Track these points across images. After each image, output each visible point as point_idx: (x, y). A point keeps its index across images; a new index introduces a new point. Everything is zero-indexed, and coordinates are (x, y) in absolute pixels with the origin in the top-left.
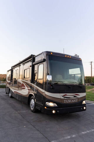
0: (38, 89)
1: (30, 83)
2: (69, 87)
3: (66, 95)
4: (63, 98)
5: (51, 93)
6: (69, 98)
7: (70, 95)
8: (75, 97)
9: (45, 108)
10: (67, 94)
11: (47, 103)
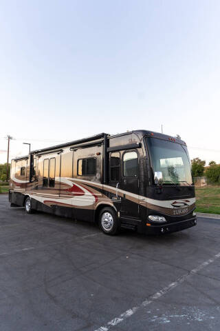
0: (124, 195)
1: (101, 185)
2: (179, 190)
3: (175, 202)
4: (172, 207)
5: (159, 200)
6: (179, 207)
7: (180, 202)
8: (185, 204)
9: (148, 225)
10: (177, 201)
11: (150, 217)
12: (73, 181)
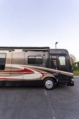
12: (24, 66)
